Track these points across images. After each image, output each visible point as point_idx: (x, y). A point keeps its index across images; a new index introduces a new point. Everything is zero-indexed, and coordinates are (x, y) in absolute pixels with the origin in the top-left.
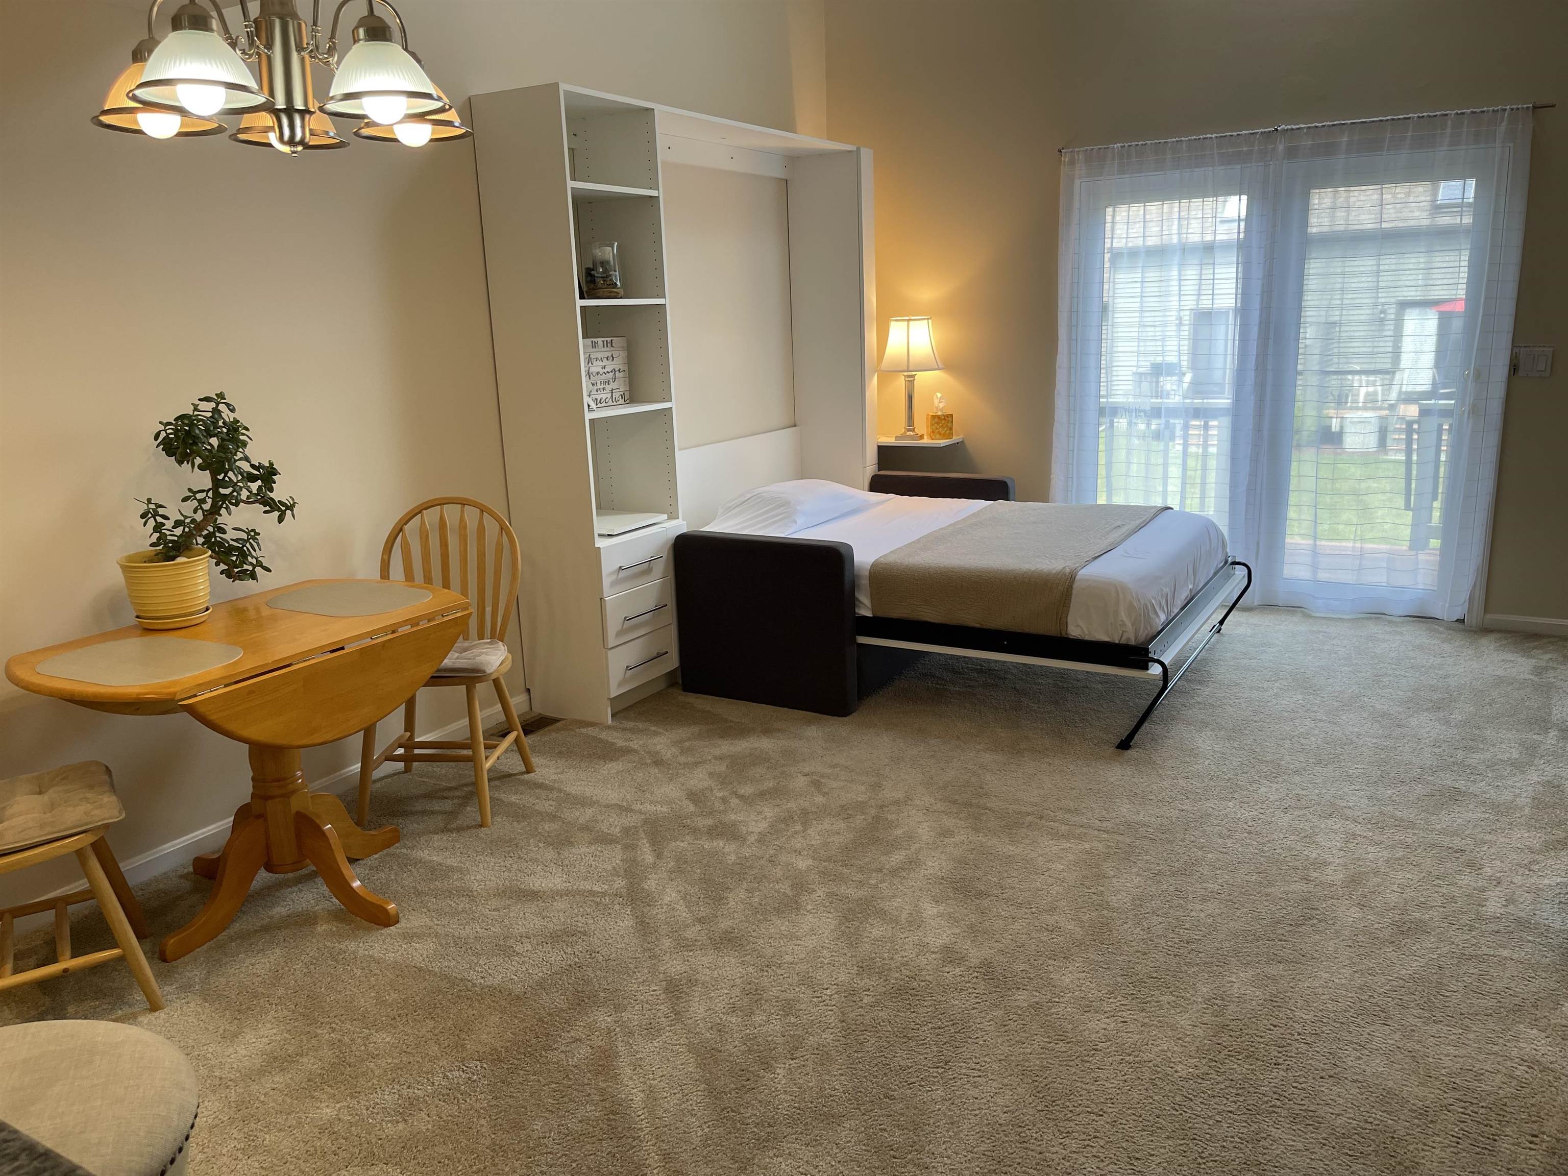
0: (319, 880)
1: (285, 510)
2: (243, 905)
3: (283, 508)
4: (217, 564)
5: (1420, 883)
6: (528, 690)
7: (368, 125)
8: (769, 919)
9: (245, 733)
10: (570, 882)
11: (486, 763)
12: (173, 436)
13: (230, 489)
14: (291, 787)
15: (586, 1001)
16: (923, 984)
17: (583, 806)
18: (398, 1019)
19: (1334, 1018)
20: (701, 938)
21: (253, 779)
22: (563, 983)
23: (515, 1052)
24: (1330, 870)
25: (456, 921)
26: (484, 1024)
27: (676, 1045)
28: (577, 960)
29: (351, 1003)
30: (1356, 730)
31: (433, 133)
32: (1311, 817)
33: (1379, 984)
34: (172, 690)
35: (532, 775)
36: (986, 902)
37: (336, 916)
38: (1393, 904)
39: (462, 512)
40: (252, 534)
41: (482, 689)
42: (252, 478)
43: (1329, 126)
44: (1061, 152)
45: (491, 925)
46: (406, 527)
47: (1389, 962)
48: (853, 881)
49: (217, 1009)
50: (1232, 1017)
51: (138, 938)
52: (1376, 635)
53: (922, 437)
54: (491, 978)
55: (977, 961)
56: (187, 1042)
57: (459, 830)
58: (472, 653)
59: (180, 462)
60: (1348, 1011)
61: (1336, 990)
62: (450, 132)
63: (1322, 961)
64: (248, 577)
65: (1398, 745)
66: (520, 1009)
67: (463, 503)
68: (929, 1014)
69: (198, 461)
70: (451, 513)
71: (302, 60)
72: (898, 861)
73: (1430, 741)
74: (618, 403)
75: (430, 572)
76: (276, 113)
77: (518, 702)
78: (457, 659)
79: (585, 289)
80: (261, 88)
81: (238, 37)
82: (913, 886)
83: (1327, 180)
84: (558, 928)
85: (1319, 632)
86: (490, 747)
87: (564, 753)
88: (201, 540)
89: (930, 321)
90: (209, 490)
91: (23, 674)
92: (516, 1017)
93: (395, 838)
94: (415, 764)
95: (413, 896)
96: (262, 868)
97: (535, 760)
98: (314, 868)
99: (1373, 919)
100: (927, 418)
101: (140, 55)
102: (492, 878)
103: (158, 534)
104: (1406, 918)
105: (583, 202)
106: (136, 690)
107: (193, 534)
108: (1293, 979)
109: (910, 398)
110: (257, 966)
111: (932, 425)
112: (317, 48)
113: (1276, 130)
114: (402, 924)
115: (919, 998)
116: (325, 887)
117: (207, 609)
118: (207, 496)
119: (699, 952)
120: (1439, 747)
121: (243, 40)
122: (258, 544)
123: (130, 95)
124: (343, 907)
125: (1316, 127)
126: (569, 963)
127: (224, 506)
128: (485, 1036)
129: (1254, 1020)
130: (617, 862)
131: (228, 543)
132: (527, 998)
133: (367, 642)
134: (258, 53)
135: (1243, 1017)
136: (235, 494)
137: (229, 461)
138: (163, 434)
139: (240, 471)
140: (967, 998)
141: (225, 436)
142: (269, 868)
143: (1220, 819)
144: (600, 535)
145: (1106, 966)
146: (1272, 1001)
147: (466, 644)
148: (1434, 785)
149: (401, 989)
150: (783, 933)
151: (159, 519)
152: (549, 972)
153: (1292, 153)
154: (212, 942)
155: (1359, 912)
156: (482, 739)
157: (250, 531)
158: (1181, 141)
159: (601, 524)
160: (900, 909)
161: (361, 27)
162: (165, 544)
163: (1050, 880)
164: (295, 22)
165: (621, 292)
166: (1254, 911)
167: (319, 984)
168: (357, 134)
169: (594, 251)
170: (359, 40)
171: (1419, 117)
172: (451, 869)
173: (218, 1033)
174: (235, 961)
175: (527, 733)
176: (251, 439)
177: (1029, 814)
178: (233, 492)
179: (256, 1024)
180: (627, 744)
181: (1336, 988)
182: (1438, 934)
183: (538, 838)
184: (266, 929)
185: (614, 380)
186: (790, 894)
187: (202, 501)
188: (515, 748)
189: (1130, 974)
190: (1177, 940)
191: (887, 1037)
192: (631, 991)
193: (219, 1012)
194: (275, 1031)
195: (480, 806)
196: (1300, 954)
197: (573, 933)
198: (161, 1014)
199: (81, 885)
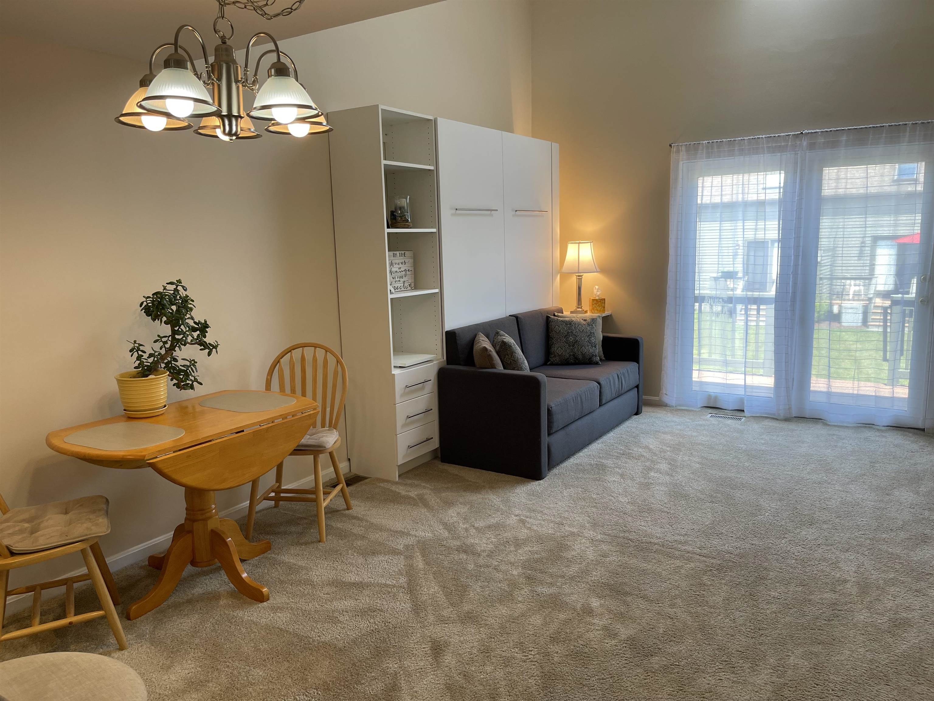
0: (223, 572)
1: (212, 349)
2: (177, 586)
3: (211, 348)
4: (172, 380)
5: (905, 595)
6: (349, 460)
7: (273, 124)
8: (495, 605)
9: (185, 480)
10: (372, 578)
11: (324, 502)
12: (151, 304)
13: (182, 336)
14: (208, 515)
15: (382, 653)
16: (592, 650)
17: (381, 531)
18: (267, 661)
19: (854, 680)
20: (453, 616)
21: (186, 509)
22: (368, 641)
23: (338, 685)
24: (848, 585)
25: (303, 600)
26: (319, 666)
27: (438, 684)
28: (377, 627)
29: (239, 649)
30: (861, 496)
31: (310, 129)
32: (835, 551)
33: (882, 659)
34: (143, 454)
35: (351, 511)
36: (629, 599)
37: (232, 595)
38: (889, 607)
39: (315, 352)
40: (193, 362)
41: (323, 458)
42: (194, 330)
43: (834, 131)
44: (670, 146)
45: (325, 603)
46: (282, 360)
47: (888, 645)
48: (547, 583)
49: (159, 651)
50: (790, 679)
51: (114, 605)
52: (870, 438)
53: (586, 312)
54: (324, 637)
55: (626, 637)
56: (141, 671)
57: (306, 544)
58: (318, 436)
59: (154, 320)
60: (863, 676)
61: (855, 662)
62: (320, 129)
63: (846, 644)
64: (189, 388)
65: (887, 506)
66: (342, 657)
67: (315, 346)
68: (596, 670)
69: (164, 319)
70: (309, 352)
71: (238, 88)
72: (574, 571)
73: (907, 505)
74: (407, 289)
75: (295, 387)
76: (222, 117)
77: (343, 466)
78: (309, 439)
79: (390, 223)
80: (214, 102)
81: (202, 73)
82: (584, 587)
83: (834, 163)
84: (365, 606)
85: (834, 435)
86: (326, 494)
87: (370, 498)
88: (163, 365)
89: (592, 243)
90: (170, 336)
91: (56, 442)
92: (339, 662)
93: (268, 548)
94: (281, 502)
95: (278, 583)
96: (189, 564)
97: (353, 502)
98: (220, 565)
99: (877, 617)
100: (590, 301)
101: (145, 83)
102: (326, 574)
103: (139, 362)
104: (898, 616)
105: (390, 172)
106: (122, 453)
107: (159, 362)
108: (828, 654)
109: (579, 289)
110: (184, 624)
111: (592, 305)
112: (247, 80)
113: (802, 133)
114: (271, 601)
115: (590, 659)
116: (226, 577)
117: (165, 406)
118: (168, 339)
119: (452, 625)
120: (914, 508)
121: (205, 75)
122: (196, 369)
123: (139, 104)
124: (236, 589)
125: (827, 131)
126: (372, 628)
127: (178, 345)
128: (320, 674)
129: (804, 681)
130: (402, 566)
131: (179, 367)
132: (346, 650)
133: (257, 427)
134: (213, 84)
135: (797, 678)
136: (184, 338)
137: (182, 319)
138: (145, 303)
139: (188, 325)
140: (620, 660)
141: (180, 305)
142: (193, 563)
143: (776, 550)
144: (395, 367)
145: (707, 643)
146: (815, 668)
147: (314, 431)
148: (912, 532)
149: (269, 642)
150: (504, 614)
151: (140, 353)
152: (360, 634)
153: (812, 146)
154: (158, 608)
155: (868, 613)
156: (322, 488)
157: (191, 361)
158: (744, 139)
159: (395, 361)
160: (576, 601)
161: (273, 68)
162: (143, 368)
163: (670, 586)
164: (235, 66)
165: (411, 225)
166: (801, 610)
167: (220, 637)
168: (267, 130)
169: (396, 201)
170: (272, 76)
171: (889, 126)
172: (301, 568)
173: (159, 666)
174: (170, 621)
175: (348, 485)
176: (195, 307)
177: (655, 544)
178: (183, 337)
179: (182, 661)
180: (408, 493)
181: (855, 661)
182: (918, 627)
183: (353, 550)
184: (189, 601)
185: (406, 275)
186: (508, 590)
187: (165, 343)
188: (341, 494)
189: (723, 648)
190: (752, 627)
191: (570, 684)
192: (410, 648)
193: (160, 653)
194: (193, 666)
195: (319, 530)
196: (832, 639)
197: (374, 610)
198: (125, 652)
199: (83, 570)
